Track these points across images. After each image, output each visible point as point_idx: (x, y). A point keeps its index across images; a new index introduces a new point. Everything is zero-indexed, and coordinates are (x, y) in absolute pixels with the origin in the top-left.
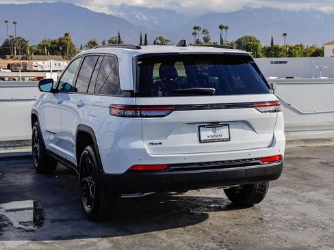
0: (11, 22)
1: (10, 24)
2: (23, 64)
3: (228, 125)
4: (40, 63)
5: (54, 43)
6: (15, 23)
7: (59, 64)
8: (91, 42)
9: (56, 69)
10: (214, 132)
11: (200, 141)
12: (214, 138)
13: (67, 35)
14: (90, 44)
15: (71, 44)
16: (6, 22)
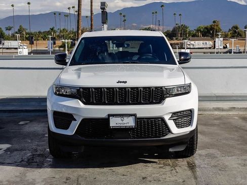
0: (177, 14)
1: (177, 16)
2: (181, 43)
4: (193, 42)
5: (206, 28)
6: (180, 15)
7: (206, 43)
8: (234, 27)
9: (203, 47)
13: (214, 22)
14: (233, 28)
15: (219, 28)
16: (175, 14)
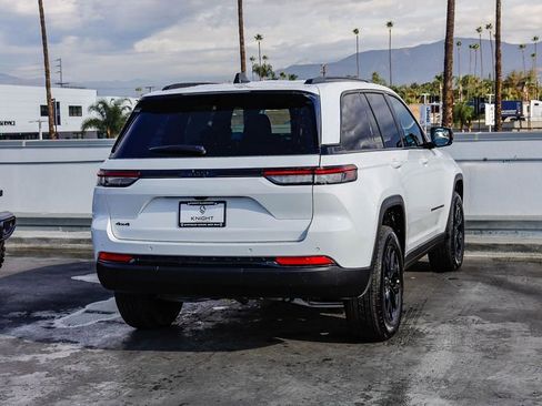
3: (224, 202)
10: (202, 212)
11: (180, 225)
12: (201, 221)
